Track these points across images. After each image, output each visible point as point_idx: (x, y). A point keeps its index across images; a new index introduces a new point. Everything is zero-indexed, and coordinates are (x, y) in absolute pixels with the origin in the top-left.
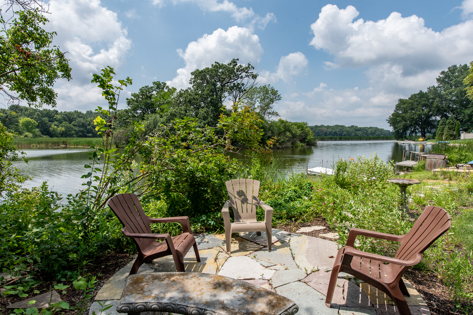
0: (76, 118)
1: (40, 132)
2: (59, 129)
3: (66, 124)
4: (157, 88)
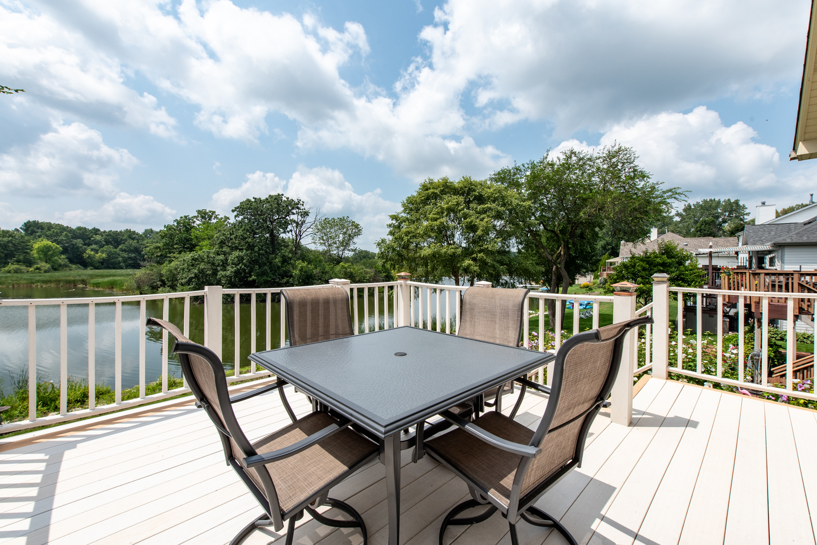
0: (126, 240)
1: (67, 260)
2: (97, 255)
3: (110, 248)
4: (203, 217)
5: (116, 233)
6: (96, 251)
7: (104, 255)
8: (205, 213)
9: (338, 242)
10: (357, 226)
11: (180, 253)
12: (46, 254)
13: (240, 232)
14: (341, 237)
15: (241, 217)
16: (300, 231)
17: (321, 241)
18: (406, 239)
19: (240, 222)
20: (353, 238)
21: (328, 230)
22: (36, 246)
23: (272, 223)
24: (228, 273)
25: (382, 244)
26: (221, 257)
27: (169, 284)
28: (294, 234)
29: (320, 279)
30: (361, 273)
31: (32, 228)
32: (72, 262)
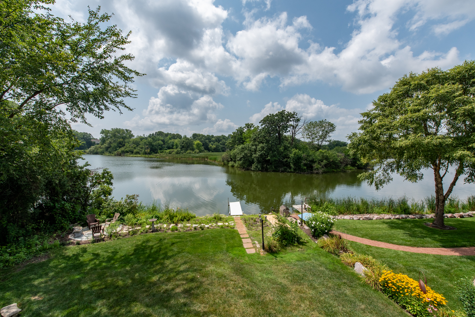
3: (216, 143)
4: (248, 127)
5: (219, 137)
6: (213, 145)
7: (215, 146)
8: (249, 125)
9: (318, 137)
10: (332, 125)
11: (238, 145)
12: (198, 147)
13: (263, 134)
14: (321, 133)
15: (264, 126)
16: (295, 131)
17: (308, 136)
18: (379, 131)
19: (263, 128)
20: (329, 133)
21: (312, 129)
22: (195, 143)
23: (279, 127)
24: (257, 156)
25: (353, 137)
26: (254, 147)
27: (234, 160)
28: (291, 133)
29: (306, 160)
30: (334, 156)
31: (195, 136)
32: (205, 149)
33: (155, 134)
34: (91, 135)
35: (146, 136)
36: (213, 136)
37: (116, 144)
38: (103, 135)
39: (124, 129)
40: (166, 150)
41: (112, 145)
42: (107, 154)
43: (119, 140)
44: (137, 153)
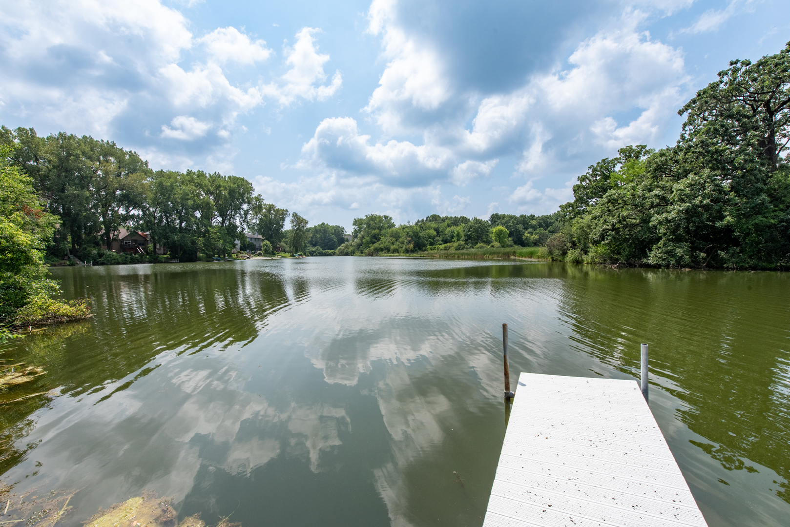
0: (553, 223)
1: (512, 242)
2: (532, 237)
3: (540, 230)
4: (627, 157)
5: (547, 217)
6: (531, 233)
7: (537, 237)
8: (631, 151)
12: (499, 237)
22: (494, 231)
24: (671, 216)
27: (581, 244)
31: (496, 218)
32: (515, 243)
33: (427, 220)
34: (343, 228)
35: (411, 224)
36: (532, 217)
37: (368, 238)
38: (356, 227)
39: (382, 215)
40: (440, 244)
41: (364, 240)
42: (358, 253)
43: (373, 232)
44: (396, 251)
